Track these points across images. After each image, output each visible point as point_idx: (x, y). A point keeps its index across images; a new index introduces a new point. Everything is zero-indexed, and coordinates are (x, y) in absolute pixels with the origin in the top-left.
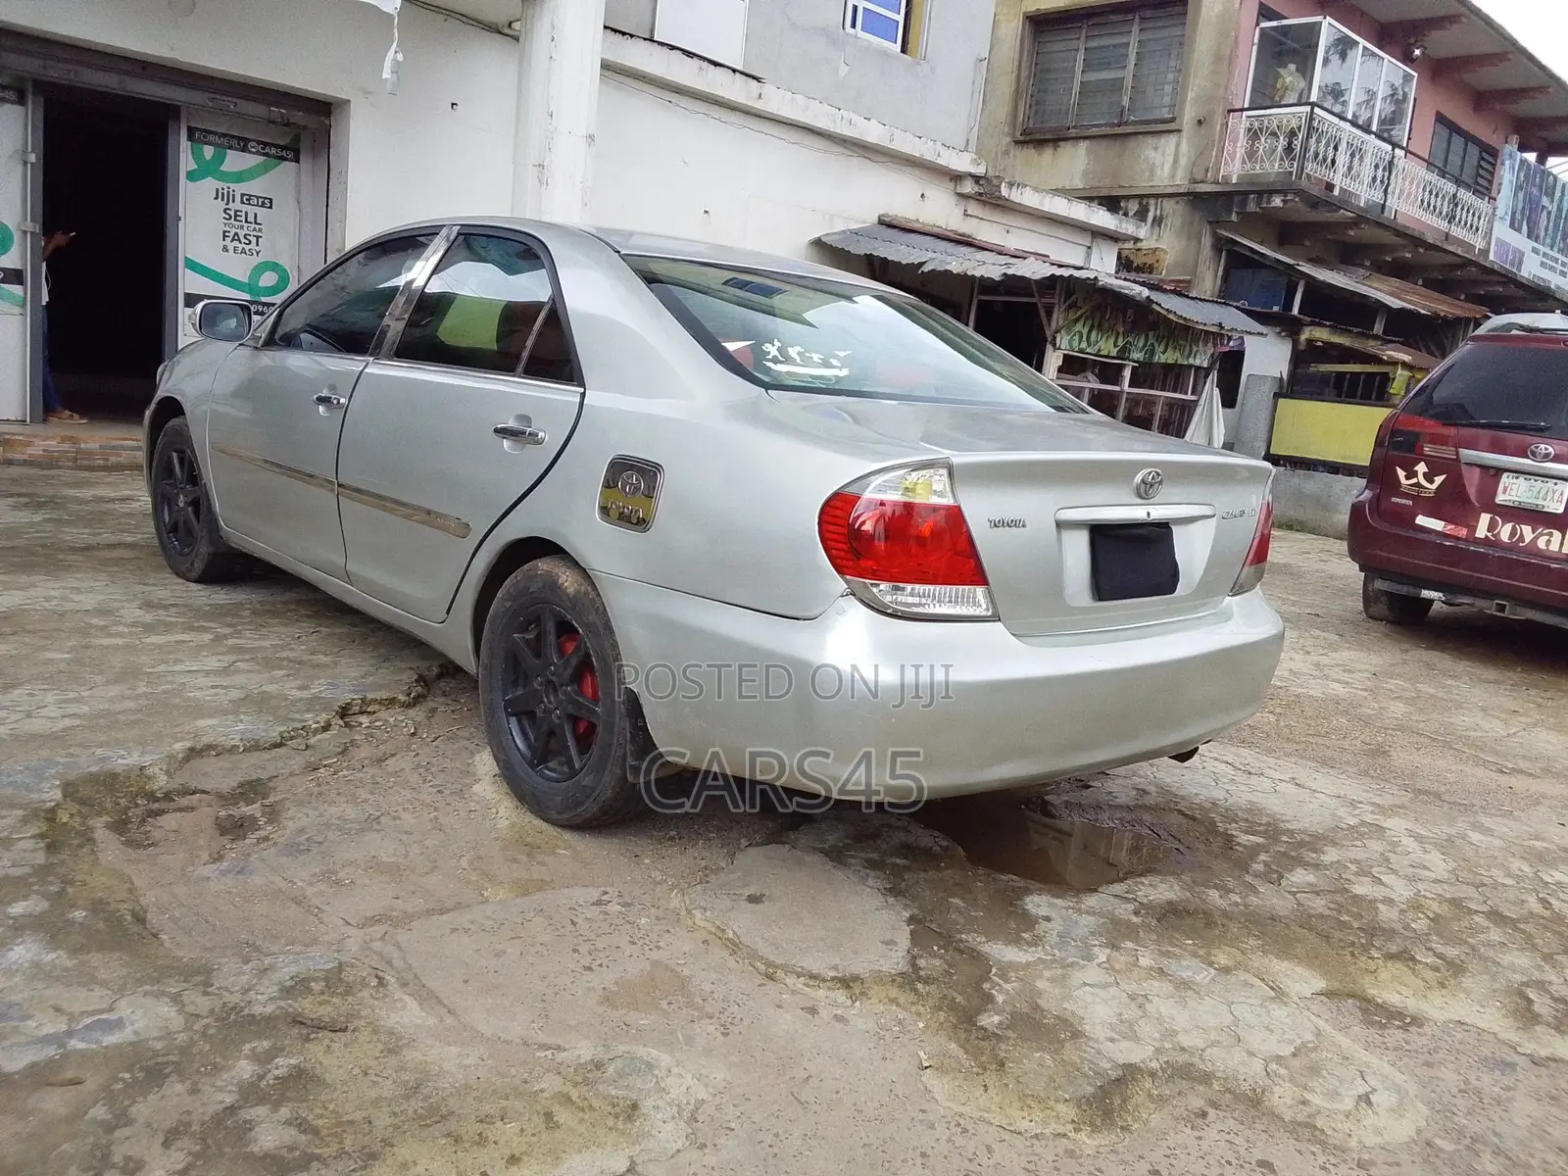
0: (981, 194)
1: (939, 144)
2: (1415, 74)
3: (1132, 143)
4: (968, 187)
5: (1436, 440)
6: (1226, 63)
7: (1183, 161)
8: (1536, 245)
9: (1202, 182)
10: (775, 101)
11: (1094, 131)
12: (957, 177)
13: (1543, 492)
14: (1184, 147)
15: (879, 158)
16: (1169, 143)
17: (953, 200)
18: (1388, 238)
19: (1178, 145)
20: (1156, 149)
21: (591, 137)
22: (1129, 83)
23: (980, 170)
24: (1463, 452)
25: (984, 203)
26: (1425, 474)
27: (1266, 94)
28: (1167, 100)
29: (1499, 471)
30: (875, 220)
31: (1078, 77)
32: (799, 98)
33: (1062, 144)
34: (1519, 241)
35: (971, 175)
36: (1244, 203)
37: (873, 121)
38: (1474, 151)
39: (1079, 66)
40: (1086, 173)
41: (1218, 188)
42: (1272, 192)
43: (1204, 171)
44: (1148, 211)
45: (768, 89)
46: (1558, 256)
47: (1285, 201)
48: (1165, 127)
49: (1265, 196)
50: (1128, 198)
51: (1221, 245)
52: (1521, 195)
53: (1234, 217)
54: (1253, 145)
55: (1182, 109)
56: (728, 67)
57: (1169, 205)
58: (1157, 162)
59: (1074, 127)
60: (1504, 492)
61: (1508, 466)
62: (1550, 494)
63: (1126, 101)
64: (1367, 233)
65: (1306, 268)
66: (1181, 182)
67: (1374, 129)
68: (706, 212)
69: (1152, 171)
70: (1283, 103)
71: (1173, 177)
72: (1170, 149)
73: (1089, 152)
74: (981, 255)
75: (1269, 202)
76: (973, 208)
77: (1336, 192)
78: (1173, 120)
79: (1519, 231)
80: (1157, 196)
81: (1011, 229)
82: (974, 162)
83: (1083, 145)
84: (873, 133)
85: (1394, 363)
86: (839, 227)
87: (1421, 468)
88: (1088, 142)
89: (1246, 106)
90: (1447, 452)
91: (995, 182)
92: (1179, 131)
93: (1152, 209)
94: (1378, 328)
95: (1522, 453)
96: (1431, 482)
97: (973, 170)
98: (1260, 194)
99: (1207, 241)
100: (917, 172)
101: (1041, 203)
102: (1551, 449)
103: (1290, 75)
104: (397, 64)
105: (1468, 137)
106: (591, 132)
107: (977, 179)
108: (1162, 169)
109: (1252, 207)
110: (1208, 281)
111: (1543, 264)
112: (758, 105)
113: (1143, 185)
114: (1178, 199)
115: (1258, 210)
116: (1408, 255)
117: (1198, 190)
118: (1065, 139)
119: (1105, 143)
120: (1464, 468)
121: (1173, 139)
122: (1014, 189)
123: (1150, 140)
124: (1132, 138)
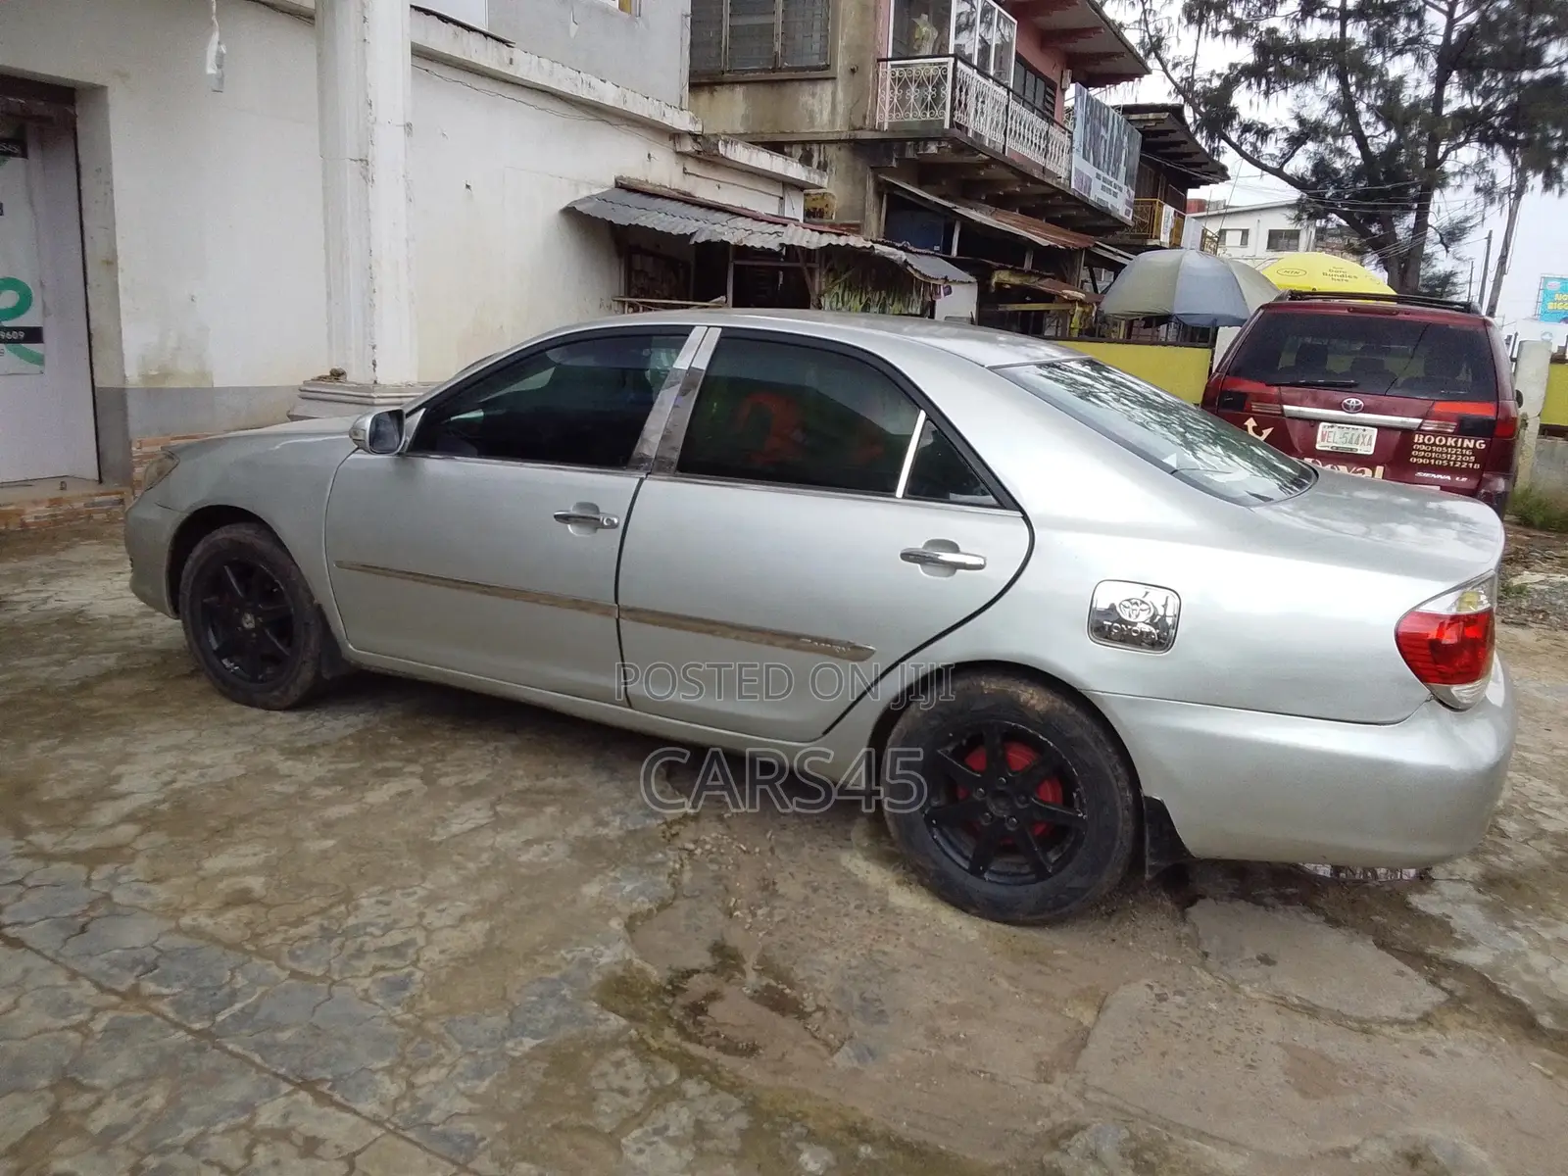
0: (699, 152)
1: (663, 104)
2: (1016, 22)
3: (789, 89)
4: (688, 146)
5: (1261, 398)
6: (872, 11)
7: (841, 108)
8: (1100, 172)
9: (861, 129)
10: (527, 67)
11: (751, 76)
12: (675, 135)
13: (1355, 438)
14: (840, 95)
15: (614, 121)
16: (825, 90)
17: (673, 158)
18: (1006, 175)
19: (834, 94)
20: (813, 95)
21: (409, 126)
22: (779, 29)
23: (697, 129)
24: (1286, 407)
25: (699, 160)
26: (1254, 428)
27: (906, 47)
28: (816, 47)
29: (1315, 422)
30: (612, 183)
31: (727, 22)
32: (545, 62)
33: (718, 88)
34: (1088, 169)
35: (690, 134)
36: (902, 151)
37: (609, 84)
38: (1041, 84)
39: (727, 10)
40: (745, 118)
41: (877, 136)
42: (928, 140)
43: (861, 118)
44: (812, 156)
45: (517, 54)
46: (1112, 179)
47: (939, 148)
48: (820, 73)
49: (922, 143)
50: (791, 144)
51: (883, 190)
52: (1088, 126)
53: (894, 164)
54: (904, 94)
55: (834, 57)
56: (481, 32)
57: (832, 152)
58: (816, 109)
59: (729, 71)
60: (1323, 440)
61: (1322, 417)
62: (1361, 440)
63: (778, 47)
64: (995, 172)
65: (961, 211)
66: (840, 128)
67: (992, 73)
68: (468, 187)
69: (812, 118)
70: (921, 54)
71: (832, 122)
72: (828, 98)
73: (746, 97)
74: (740, 222)
75: (925, 149)
76: (691, 167)
77: (970, 135)
78: (827, 67)
79: (1088, 160)
80: (819, 142)
81: (721, 185)
82: (694, 121)
83: (739, 90)
84: (608, 94)
85: (1073, 301)
86: (584, 193)
87: (1251, 423)
88: (744, 87)
89: (890, 56)
90: (1273, 408)
91: (713, 140)
92: (834, 78)
93: (816, 155)
94: (1028, 265)
95: (1339, 406)
96: (1261, 434)
97: (691, 128)
98: (917, 141)
99: (870, 184)
100: (642, 132)
101: (750, 159)
102: (1361, 402)
103: (925, 25)
104: (220, 57)
105: (1038, 74)
106: (408, 120)
107: (694, 137)
108: (821, 114)
109: (910, 154)
110: (874, 222)
111: (1103, 188)
112: (510, 71)
113: (804, 131)
114: (839, 145)
115: (916, 157)
116: (1018, 189)
117: (858, 137)
118: (721, 84)
119: (761, 88)
120: (1288, 422)
121: (828, 87)
122: (729, 146)
123: (807, 87)
124: (788, 84)
